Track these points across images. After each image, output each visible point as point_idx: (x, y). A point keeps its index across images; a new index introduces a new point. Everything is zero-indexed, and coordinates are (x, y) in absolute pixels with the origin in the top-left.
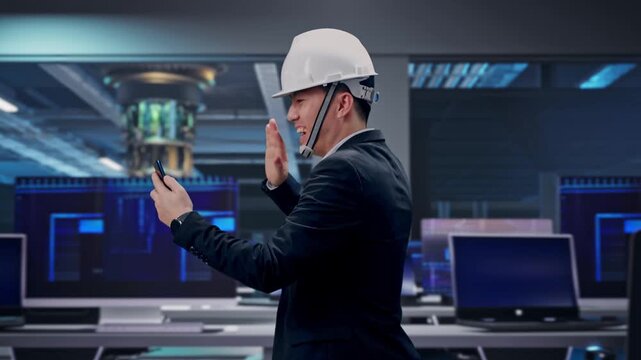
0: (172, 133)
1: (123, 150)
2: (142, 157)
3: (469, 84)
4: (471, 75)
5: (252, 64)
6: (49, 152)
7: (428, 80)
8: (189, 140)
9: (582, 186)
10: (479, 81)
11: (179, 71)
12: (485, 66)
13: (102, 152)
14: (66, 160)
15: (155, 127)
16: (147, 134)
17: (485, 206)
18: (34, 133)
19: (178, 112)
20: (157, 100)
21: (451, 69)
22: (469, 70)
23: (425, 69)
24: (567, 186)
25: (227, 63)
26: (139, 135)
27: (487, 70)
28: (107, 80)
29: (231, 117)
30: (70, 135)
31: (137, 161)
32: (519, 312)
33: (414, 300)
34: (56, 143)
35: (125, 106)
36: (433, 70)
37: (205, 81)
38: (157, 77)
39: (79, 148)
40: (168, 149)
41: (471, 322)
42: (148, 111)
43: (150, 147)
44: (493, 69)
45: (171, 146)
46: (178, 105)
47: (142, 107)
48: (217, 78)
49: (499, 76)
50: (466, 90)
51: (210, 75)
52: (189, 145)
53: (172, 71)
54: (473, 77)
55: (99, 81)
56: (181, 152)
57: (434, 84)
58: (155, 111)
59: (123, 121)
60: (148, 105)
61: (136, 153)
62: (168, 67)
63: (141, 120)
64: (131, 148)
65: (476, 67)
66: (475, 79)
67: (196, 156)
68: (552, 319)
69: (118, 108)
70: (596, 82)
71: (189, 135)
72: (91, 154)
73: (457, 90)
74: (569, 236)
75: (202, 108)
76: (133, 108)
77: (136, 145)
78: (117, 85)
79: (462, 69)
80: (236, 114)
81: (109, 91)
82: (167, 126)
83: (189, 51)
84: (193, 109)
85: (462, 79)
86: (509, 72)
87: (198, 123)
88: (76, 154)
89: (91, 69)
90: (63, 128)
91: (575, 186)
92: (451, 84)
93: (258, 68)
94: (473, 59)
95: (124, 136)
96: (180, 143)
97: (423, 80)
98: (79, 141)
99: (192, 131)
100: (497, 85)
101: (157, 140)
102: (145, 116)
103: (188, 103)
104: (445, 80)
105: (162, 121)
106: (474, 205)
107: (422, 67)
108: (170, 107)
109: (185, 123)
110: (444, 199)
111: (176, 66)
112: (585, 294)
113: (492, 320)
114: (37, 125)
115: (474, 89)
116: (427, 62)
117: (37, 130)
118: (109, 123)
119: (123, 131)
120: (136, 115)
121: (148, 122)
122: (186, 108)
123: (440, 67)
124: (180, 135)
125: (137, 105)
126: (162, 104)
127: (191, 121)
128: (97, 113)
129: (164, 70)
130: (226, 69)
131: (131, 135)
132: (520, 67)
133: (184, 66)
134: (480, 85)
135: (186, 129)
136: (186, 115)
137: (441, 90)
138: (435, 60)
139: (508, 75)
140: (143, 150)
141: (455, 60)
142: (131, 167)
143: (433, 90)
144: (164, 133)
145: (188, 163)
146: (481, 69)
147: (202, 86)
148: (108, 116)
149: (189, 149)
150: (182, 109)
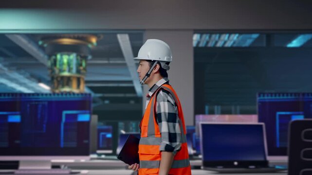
0: (74, 70)
1: (49, 79)
2: (59, 82)
3: (229, 44)
4: (230, 40)
5: (116, 34)
6: (12, 80)
7: (207, 42)
8: (83, 74)
9: (270, 97)
10: (234, 43)
11: (78, 38)
12: (237, 35)
13: (40, 80)
14: (21, 84)
15: (65, 67)
16: (61, 71)
17: (238, 108)
18: (3, 70)
19: (77, 59)
20: (66, 53)
21: (219, 37)
22: (229, 37)
23: (206, 37)
24: (262, 98)
25: (103, 34)
26: (57, 71)
27: (238, 37)
28: (40, 43)
29: (106, 62)
30: (23, 71)
31: (56, 85)
32: (236, 163)
33: (191, 157)
34: (16, 75)
35: (50, 56)
36: (210, 37)
37: (91, 43)
38: (66, 41)
39: (27, 78)
40: (72, 79)
41: (210, 168)
42: (62, 58)
43: (63, 78)
44: (241, 37)
45: (74, 77)
46: (77, 56)
47: (59, 56)
48: (97, 42)
49: (244, 40)
50: (228, 48)
51: (94, 40)
52: (83, 76)
53: (74, 38)
54: (231, 41)
55: (36, 43)
56: (79, 80)
57: (211, 45)
58: (65, 59)
59: (49, 64)
60: (61, 55)
61: (55, 81)
62: (72, 36)
63: (58, 63)
64: (53, 78)
65: (232, 36)
66: (232, 42)
67: (87, 82)
68: (253, 167)
69: (46, 57)
70: (295, 43)
71: (83, 71)
72: (33, 81)
73: (223, 48)
74: (262, 124)
75: (90, 57)
76: (53, 57)
77: (55, 77)
78: (45, 45)
79: (225, 37)
80: (108, 60)
81: (42, 48)
82: (71, 66)
83: (84, 27)
84: (85, 58)
85: (225, 42)
86: (250, 38)
87: (87, 65)
88: (26, 81)
89: (32, 37)
90: (19, 68)
91: (266, 97)
92: (220, 44)
93: (119, 36)
94: (230, 32)
95: (49, 72)
96: (78, 76)
97: (205, 42)
98: (28, 75)
99: (85, 69)
100: (244, 45)
101: (66, 74)
102: (60, 61)
103: (82, 55)
104: (216, 42)
105: (69, 64)
106: (233, 108)
107: (204, 36)
108: (73, 57)
109: (81, 65)
110: (218, 104)
111: (76, 36)
112: (271, 154)
113: (221, 167)
114: (5, 66)
115: (232, 48)
116: (207, 33)
117: (6, 69)
118: (43, 65)
119: (49, 69)
120: (55, 61)
121: (62, 64)
122: (82, 57)
123: (213, 36)
124: (78, 71)
125: (56, 56)
126: (69, 55)
127: (84, 64)
128: (36, 60)
129: (70, 38)
130: (102, 37)
131: (53, 71)
132: (255, 36)
133: (80, 36)
134: (235, 45)
135: (81, 68)
136: (81, 60)
137: (214, 48)
138: (211, 32)
139: (249, 40)
140: (59, 79)
141: (221, 32)
142: (53, 88)
143: (210, 48)
144: (70, 70)
145: (82, 86)
146: (235, 37)
147: (90, 46)
148: (42, 61)
149: (83, 79)
150: (79, 58)
